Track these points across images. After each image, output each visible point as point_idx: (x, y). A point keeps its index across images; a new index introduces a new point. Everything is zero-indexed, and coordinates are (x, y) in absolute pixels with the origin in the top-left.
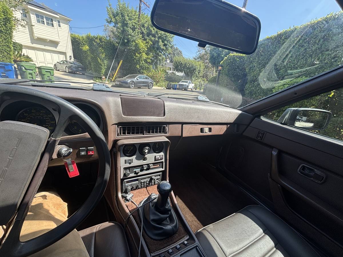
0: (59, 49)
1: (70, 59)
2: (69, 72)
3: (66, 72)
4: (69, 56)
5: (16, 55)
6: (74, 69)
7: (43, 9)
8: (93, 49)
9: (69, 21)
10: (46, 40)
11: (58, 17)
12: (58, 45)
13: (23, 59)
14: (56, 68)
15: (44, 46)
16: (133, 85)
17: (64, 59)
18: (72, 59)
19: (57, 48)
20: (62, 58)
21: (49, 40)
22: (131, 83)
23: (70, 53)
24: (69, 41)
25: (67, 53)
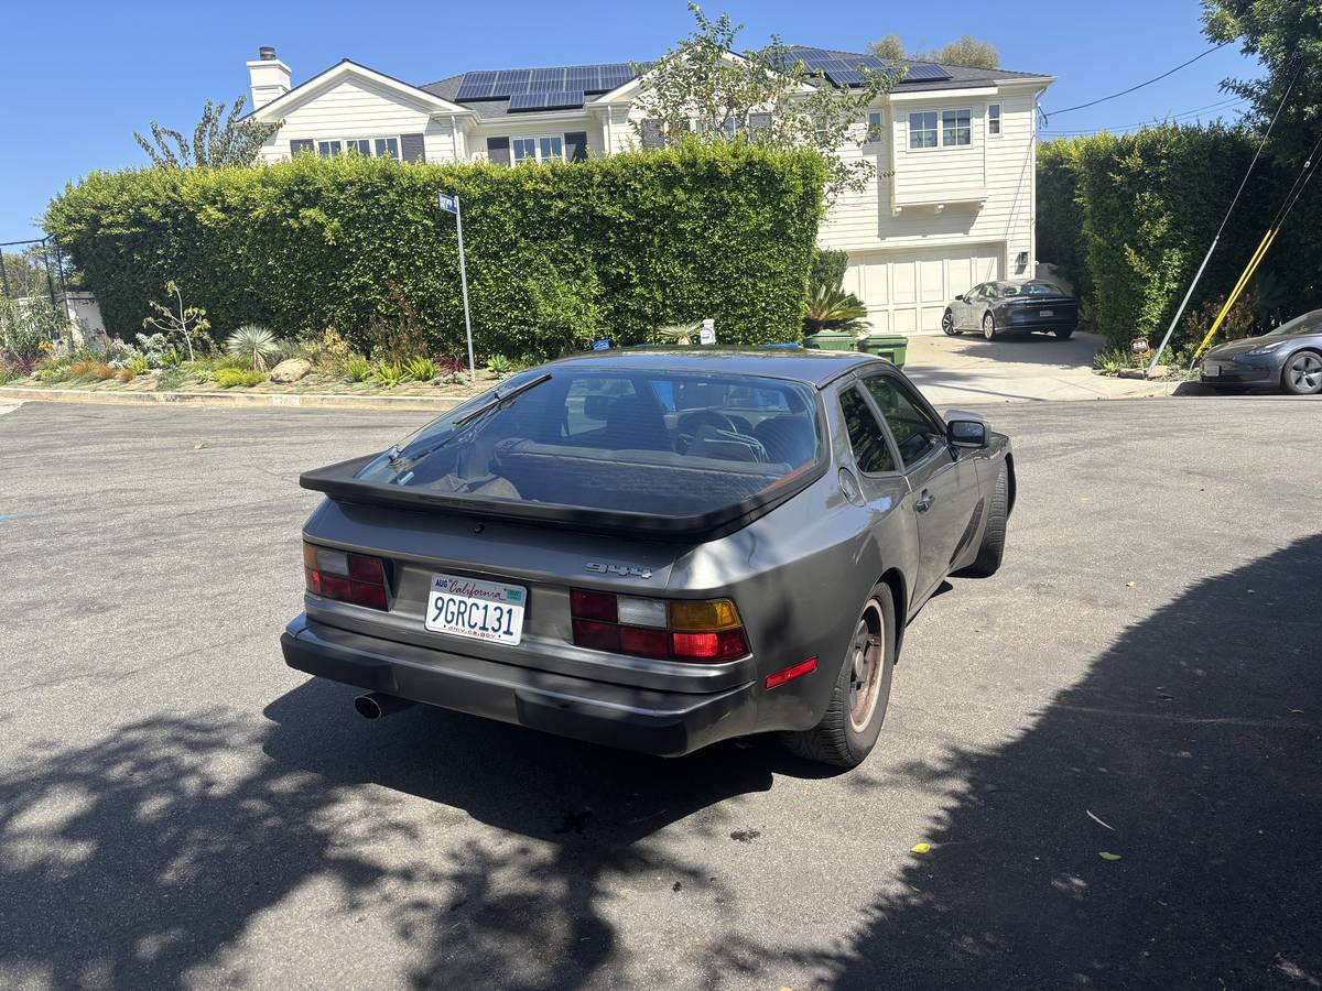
0: (980, 232)
1: (1021, 269)
2: (996, 338)
3: (980, 336)
4: (1016, 256)
5: (821, 301)
6: (1021, 319)
7: (941, 85)
8: (1106, 210)
9: (1042, 88)
10: (933, 207)
11: (994, 91)
12: (975, 214)
13: (837, 313)
14: (952, 323)
15: (920, 237)
16: (1313, 375)
17: (994, 278)
18: (1027, 268)
19: (971, 233)
20: (983, 270)
21: (942, 207)
22: (1300, 361)
23: (1023, 238)
24: (1028, 183)
25: (1009, 243)
